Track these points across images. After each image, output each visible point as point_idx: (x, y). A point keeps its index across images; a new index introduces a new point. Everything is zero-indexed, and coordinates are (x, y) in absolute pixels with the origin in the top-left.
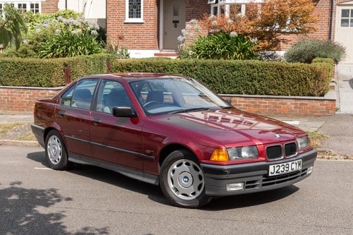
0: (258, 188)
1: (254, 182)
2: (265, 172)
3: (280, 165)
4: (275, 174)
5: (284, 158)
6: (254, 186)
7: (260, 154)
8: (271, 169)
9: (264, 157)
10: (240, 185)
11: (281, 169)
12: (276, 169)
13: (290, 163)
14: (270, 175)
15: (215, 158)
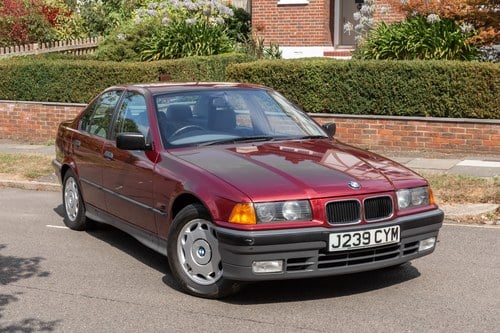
0: (312, 270)
1: (304, 260)
2: (322, 244)
3: (352, 234)
4: (341, 248)
5: (363, 223)
6: (304, 267)
7: (315, 215)
8: (333, 239)
9: (321, 220)
10: (275, 264)
11: (354, 240)
12: (344, 240)
13: (372, 232)
14: (331, 249)
15: (236, 218)
